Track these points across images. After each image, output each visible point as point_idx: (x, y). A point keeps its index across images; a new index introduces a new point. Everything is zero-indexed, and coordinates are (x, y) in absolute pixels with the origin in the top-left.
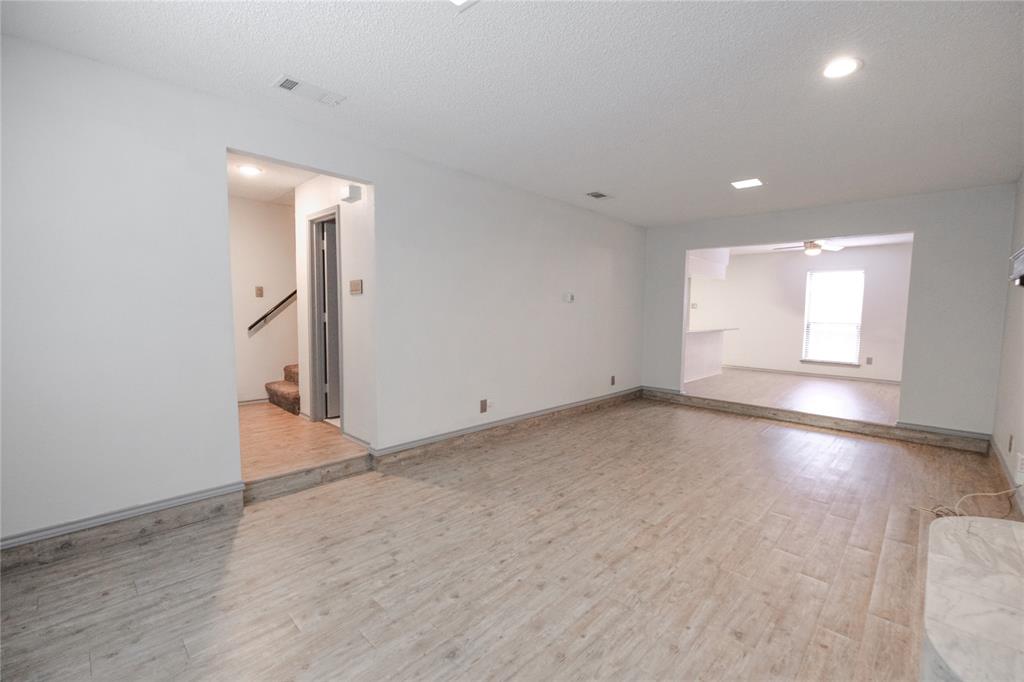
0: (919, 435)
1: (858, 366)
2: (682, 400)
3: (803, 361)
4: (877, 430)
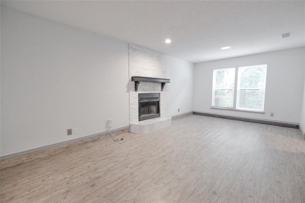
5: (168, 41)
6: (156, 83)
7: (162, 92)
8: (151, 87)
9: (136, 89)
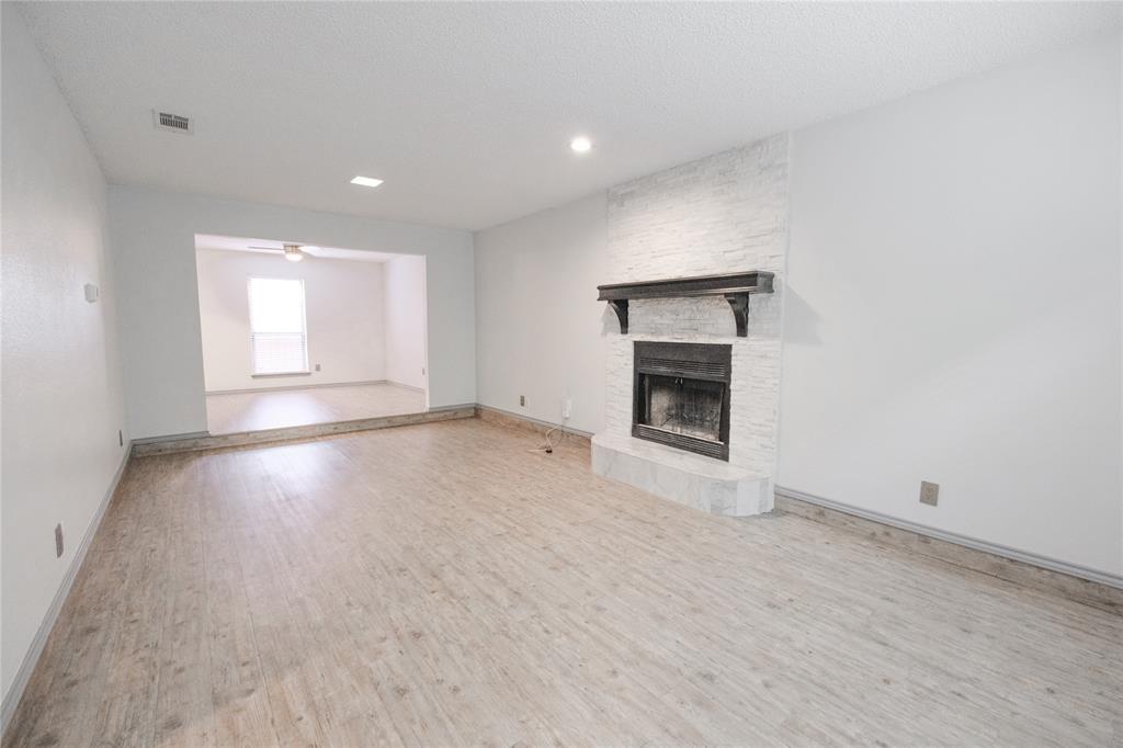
0: (442, 415)
1: (309, 374)
2: (212, 443)
3: (254, 377)
4: (418, 418)
5: (581, 145)
6: (705, 302)
7: (742, 340)
8: (681, 317)
9: (624, 325)
